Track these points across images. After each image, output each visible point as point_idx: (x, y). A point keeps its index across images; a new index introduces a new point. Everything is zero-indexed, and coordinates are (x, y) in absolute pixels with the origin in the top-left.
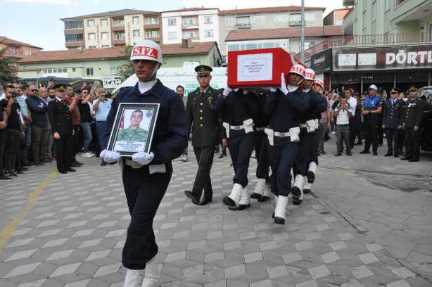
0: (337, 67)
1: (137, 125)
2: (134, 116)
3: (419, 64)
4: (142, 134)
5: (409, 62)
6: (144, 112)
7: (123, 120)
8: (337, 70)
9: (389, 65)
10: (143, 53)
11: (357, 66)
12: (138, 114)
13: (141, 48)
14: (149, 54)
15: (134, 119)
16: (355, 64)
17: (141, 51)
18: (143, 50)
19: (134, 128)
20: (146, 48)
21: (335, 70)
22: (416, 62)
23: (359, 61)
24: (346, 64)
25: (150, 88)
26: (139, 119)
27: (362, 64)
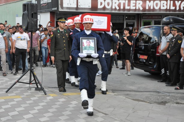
0: (62, 8)
1: (89, 45)
2: (87, 42)
3: (120, 10)
4: (92, 48)
5: (114, 8)
6: (91, 41)
7: (83, 43)
8: (62, 10)
9: (100, 9)
10: (89, 20)
11: (77, 8)
12: (88, 41)
13: (88, 18)
14: (91, 21)
15: (87, 43)
16: (76, 6)
17: (88, 19)
18: (89, 19)
19: (88, 46)
20: (90, 18)
21: (60, 10)
22: (118, 8)
23: (79, 4)
24: (69, 6)
25: (90, 33)
26: (89, 43)
27: (81, 7)
